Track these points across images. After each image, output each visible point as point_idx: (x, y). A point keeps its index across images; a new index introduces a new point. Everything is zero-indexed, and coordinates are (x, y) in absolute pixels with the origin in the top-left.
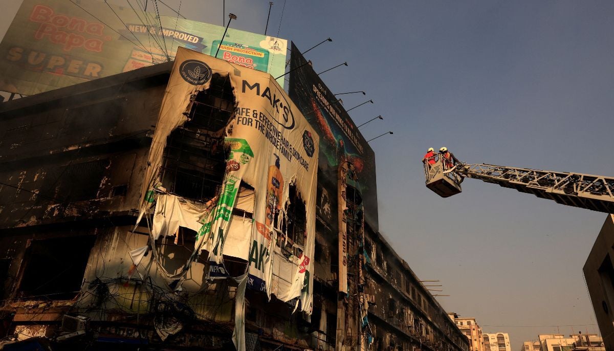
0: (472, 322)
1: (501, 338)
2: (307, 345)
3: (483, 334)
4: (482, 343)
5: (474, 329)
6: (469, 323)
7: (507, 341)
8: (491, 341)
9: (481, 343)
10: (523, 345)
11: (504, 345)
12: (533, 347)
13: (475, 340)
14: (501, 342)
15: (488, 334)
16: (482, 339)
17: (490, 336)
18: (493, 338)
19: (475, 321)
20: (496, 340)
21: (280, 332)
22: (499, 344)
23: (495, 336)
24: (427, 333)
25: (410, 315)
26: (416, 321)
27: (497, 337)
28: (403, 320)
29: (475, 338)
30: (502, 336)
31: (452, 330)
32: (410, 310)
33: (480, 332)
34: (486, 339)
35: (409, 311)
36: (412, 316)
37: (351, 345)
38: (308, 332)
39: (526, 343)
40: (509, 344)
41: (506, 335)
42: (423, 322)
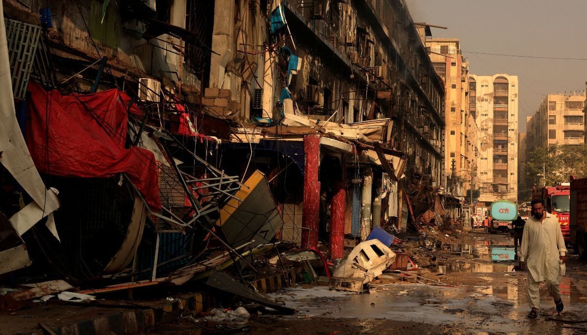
0: (452, 47)
1: (502, 85)
2: (143, 69)
3: (469, 75)
4: (466, 94)
5: (453, 64)
6: (444, 50)
7: (513, 91)
8: (480, 92)
9: (464, 94)
10: (546, 101)
11: (505, 99)
12: (564, 105)
13: (454, 86)
14: (501, 94)
15: (475, 76)
16: (465, 86)
17: (479, 80)
18: (485, 85)
19: (457, 46)
20: (491, 89)
21: (78, 31)
22: (495, 98)
23: (490, 80)
24: (378, 62)
25: (350, 18)
26: (361, 32)
27: (494, 84)
28: (337, 29)
29: (454, 82)
30: (504, 81)
31: (419, 62)
32: (352, 6)
33: (464, 71)
34: (473, 85)
35: (350, 9)
36: (354, 21)
37: (242, 76)
38: (144, 36)
39: (552, 98)
40: (516, 100)
41: (513, 80)
42: (372, 37)
